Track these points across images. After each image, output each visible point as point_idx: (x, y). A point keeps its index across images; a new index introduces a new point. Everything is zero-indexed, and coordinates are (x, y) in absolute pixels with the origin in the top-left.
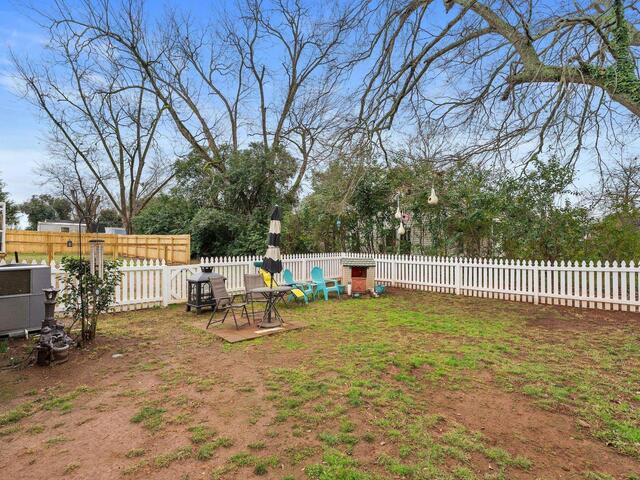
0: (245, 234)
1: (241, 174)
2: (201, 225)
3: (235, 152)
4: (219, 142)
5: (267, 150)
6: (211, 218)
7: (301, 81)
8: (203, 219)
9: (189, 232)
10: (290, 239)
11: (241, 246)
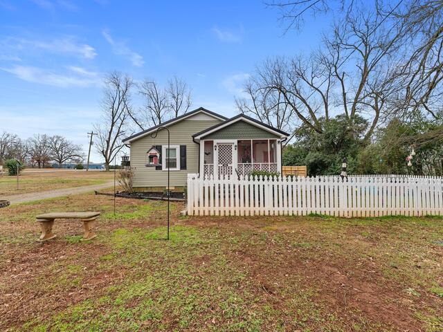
0: (334, 165)
1: (331, 133)
2: (310, 161)
3: (328, 120)
4: (318, 116)
5: (347, 117)
6: (315, 157)
7: (371, 68)
8: (311, 157)
9: (304, 165)
10: (363, 167)
11: (332, 171)
